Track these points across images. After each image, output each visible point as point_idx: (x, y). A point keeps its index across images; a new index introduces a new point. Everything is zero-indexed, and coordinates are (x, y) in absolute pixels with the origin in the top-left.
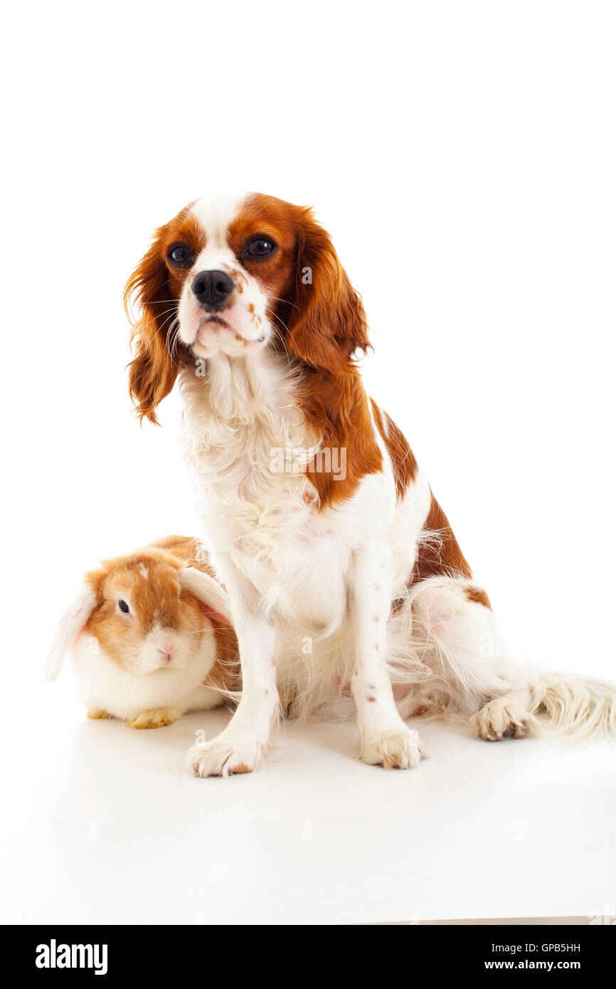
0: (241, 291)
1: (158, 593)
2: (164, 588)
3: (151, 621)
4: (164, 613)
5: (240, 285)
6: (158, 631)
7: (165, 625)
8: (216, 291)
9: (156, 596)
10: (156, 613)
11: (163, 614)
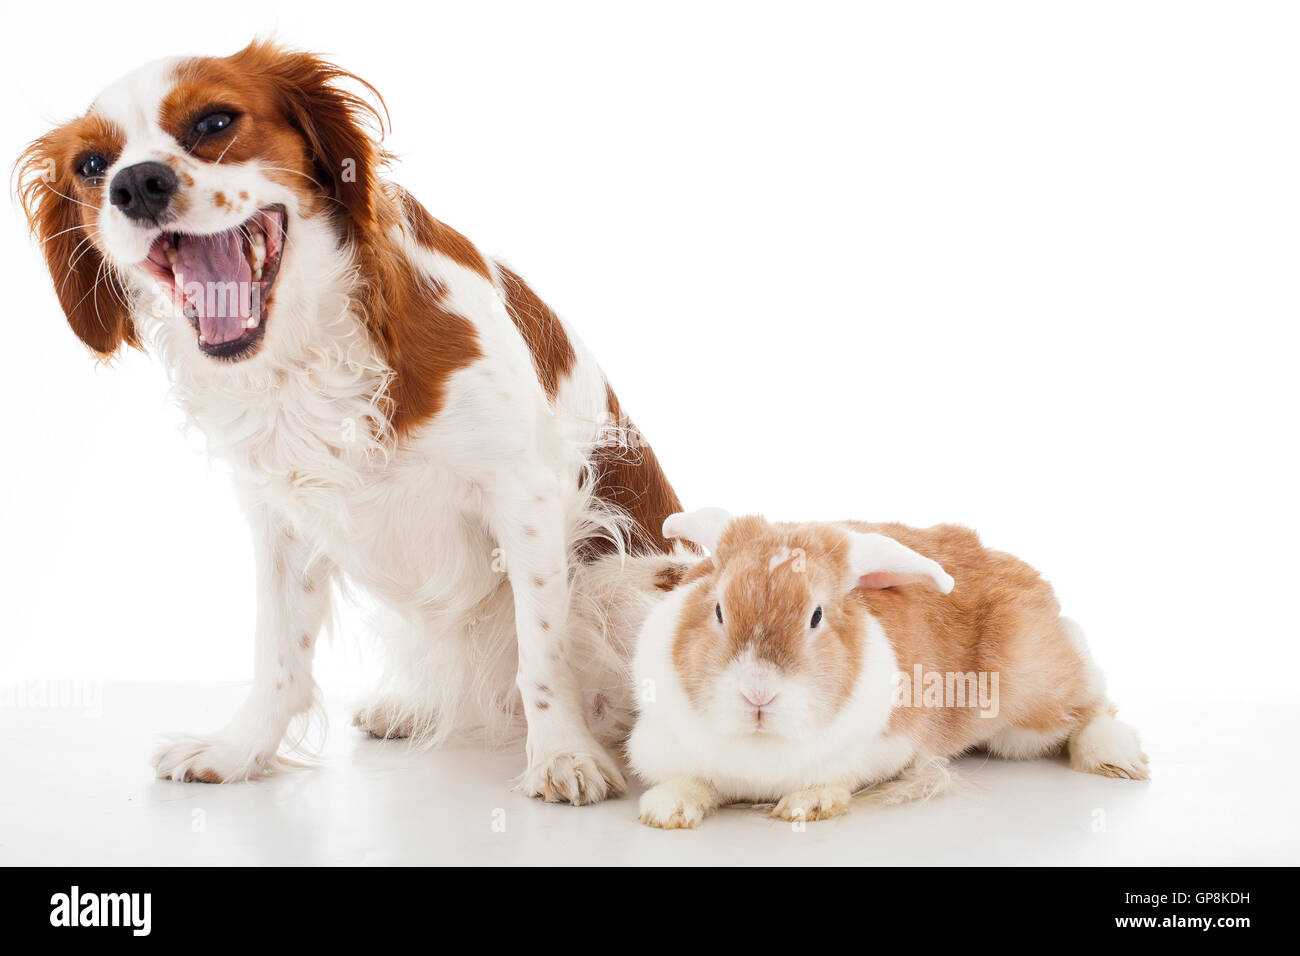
0: (191, 183)
1: (772, 597)
2: (784, 591)
3: (745, 640)
4: (770, 634)
5: (185, 175)
6: (748, 657)
7: (763, 655)
8: (149, 195)
9: (767, 600)
10: (758, 630)
11: (768, 635)
